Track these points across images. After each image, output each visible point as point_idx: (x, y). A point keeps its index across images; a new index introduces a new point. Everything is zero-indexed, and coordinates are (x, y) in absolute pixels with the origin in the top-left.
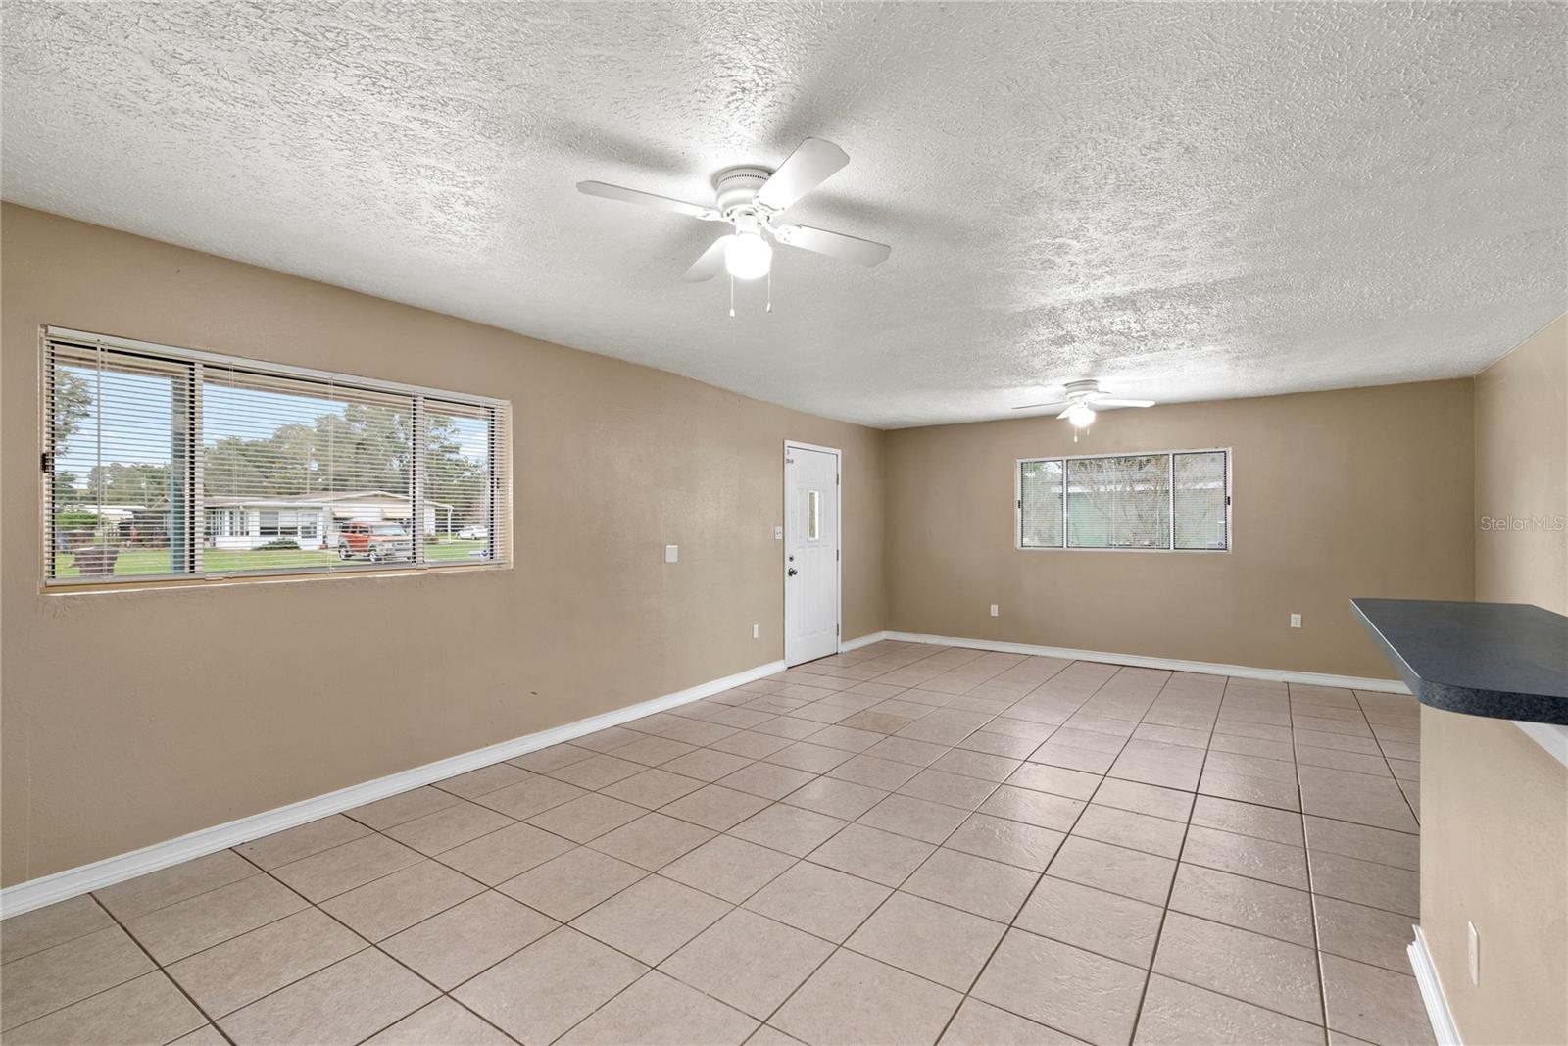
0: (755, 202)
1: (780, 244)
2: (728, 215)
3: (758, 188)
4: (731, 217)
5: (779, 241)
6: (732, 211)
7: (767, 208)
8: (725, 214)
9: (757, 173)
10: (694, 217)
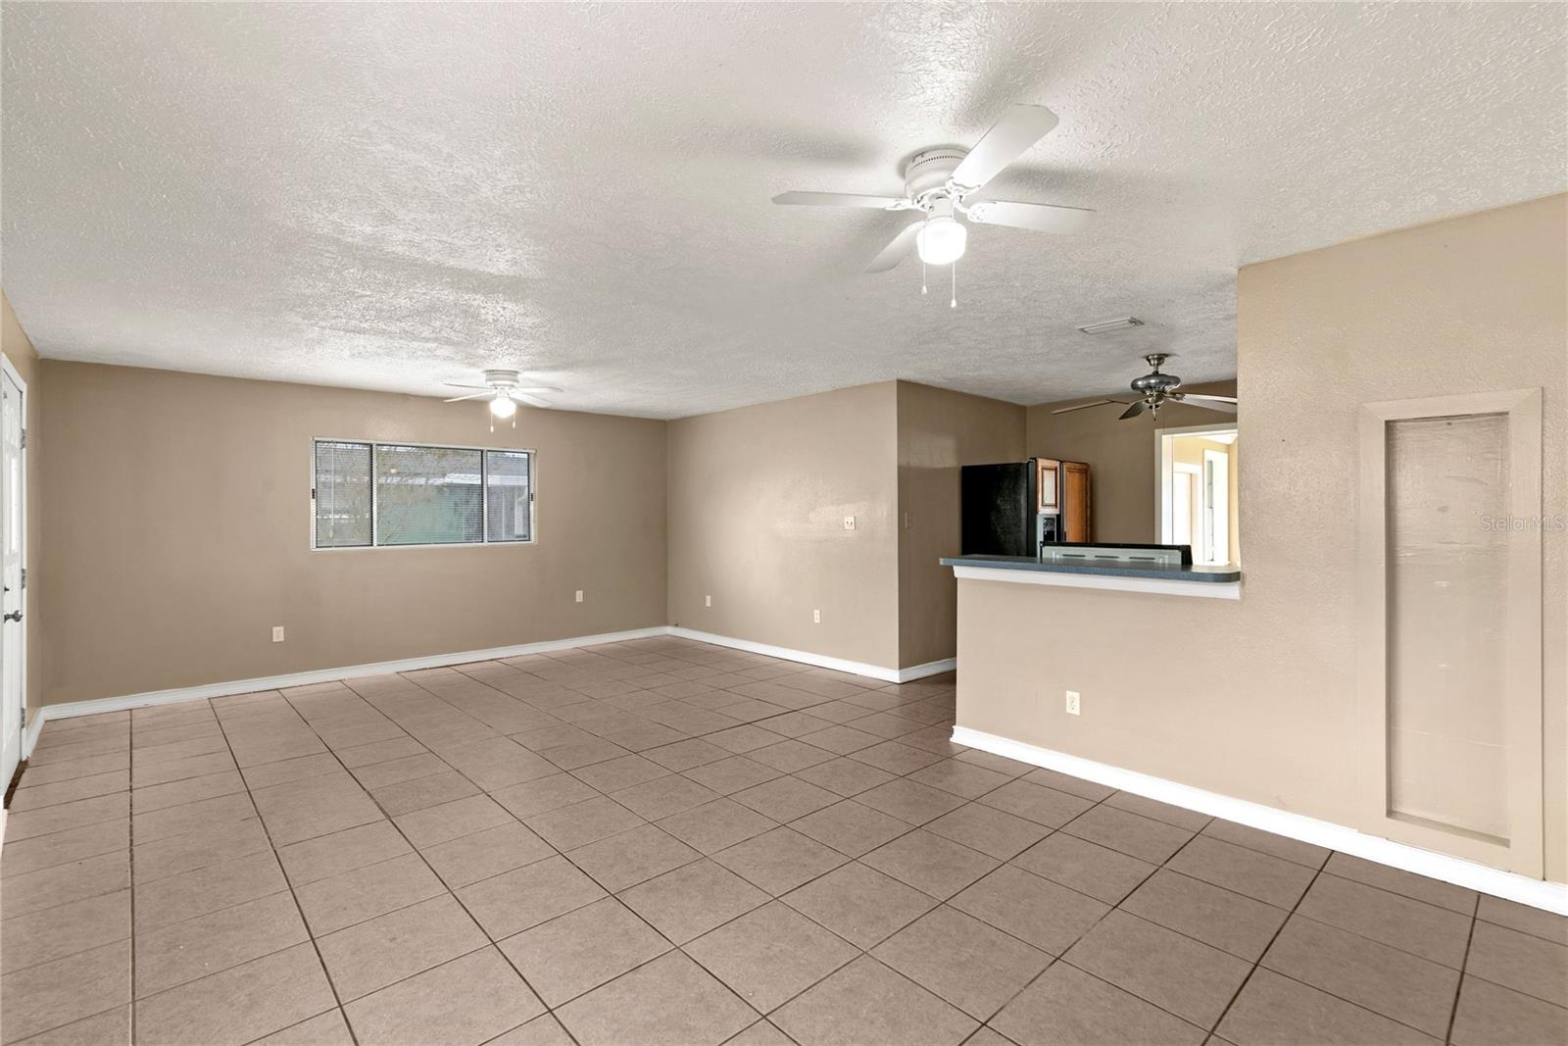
0: (949, 185)
1: (973, 224)
2: (918, 202)
3: (953, 169)
4: (921, 204)
5: (972, 221)
6: (922, 198)
7: (961, 188)
8: (916, 201)
9: (949, 153)
10: (884, 210)
